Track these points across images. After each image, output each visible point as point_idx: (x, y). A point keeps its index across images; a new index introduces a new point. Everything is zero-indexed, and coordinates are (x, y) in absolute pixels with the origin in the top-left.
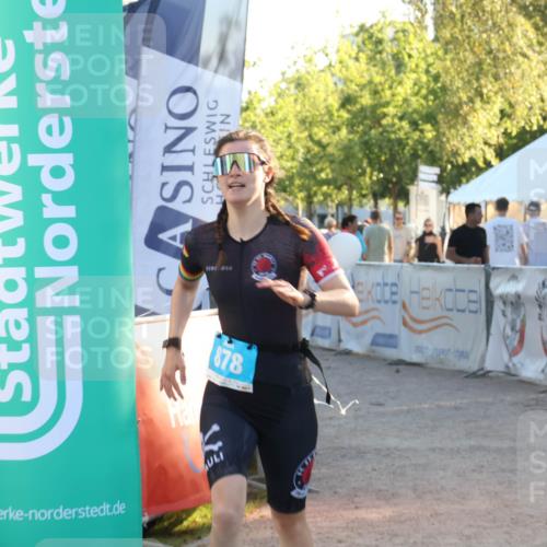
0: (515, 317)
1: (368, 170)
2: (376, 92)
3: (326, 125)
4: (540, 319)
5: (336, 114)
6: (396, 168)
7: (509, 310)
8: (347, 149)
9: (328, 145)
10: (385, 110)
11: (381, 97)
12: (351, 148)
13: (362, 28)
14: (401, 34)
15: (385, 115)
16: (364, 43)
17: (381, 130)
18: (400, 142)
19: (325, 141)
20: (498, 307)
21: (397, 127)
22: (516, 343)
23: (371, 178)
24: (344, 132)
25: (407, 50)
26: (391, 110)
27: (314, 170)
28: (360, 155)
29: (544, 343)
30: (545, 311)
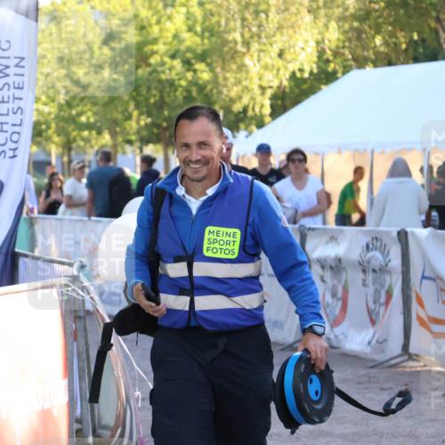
0: (335, 282)
1: (135, 114)
2: (142, 28)
4: (364, 285)
6: (166, 113)
7: (328, 275)
10: (155, 48)
11: (148, 34)
15: (154, 53)
17: (149, 69)
18: (171, 83)
20: (316, 271)
21: (167, 66)
22: (337, 312)
23: (138, 122)
26: (161, 47)
27: (74, 112)
28: (126, 98)
29: (370, 312)
30: (370, 277)
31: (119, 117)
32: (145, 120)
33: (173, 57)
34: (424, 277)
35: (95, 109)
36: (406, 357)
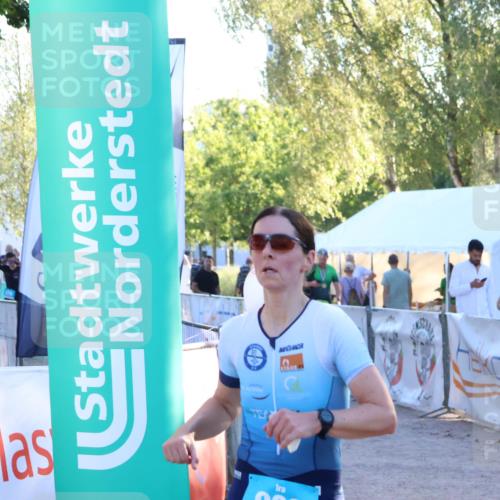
0: (393, 351)
1: (229, 218)
2: (234, 156)
3: (194, 180)
4: (415, 354)
5: (201, 171)
7: (388, 346)
8: (212, 199)
9: (195, 195)
10: (244, 169)
11: (239, 160)
12: (216, 199)
13: (221, 104)
14: (252, 110)
15: (242, 174)
16: (223, 115)
17: (239, 186)
19: (193, 191)
20: (379, 342)
21: (252, 184)
22: (395, 374)
23: (231, 225)
24: (208, 186)
25: (258, 123)
26: (247, 170)
28: (223, 206)
29: (419, 375)
30: (419, 348)
31: (218, 220)
32: (236, 223)
33: (256, 177)
34: (459, 350)
35: (200, 213)
36: (446, 410)
